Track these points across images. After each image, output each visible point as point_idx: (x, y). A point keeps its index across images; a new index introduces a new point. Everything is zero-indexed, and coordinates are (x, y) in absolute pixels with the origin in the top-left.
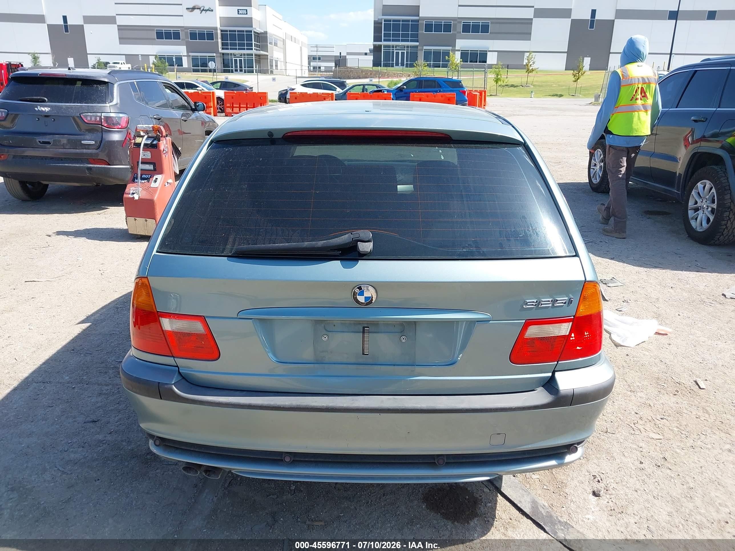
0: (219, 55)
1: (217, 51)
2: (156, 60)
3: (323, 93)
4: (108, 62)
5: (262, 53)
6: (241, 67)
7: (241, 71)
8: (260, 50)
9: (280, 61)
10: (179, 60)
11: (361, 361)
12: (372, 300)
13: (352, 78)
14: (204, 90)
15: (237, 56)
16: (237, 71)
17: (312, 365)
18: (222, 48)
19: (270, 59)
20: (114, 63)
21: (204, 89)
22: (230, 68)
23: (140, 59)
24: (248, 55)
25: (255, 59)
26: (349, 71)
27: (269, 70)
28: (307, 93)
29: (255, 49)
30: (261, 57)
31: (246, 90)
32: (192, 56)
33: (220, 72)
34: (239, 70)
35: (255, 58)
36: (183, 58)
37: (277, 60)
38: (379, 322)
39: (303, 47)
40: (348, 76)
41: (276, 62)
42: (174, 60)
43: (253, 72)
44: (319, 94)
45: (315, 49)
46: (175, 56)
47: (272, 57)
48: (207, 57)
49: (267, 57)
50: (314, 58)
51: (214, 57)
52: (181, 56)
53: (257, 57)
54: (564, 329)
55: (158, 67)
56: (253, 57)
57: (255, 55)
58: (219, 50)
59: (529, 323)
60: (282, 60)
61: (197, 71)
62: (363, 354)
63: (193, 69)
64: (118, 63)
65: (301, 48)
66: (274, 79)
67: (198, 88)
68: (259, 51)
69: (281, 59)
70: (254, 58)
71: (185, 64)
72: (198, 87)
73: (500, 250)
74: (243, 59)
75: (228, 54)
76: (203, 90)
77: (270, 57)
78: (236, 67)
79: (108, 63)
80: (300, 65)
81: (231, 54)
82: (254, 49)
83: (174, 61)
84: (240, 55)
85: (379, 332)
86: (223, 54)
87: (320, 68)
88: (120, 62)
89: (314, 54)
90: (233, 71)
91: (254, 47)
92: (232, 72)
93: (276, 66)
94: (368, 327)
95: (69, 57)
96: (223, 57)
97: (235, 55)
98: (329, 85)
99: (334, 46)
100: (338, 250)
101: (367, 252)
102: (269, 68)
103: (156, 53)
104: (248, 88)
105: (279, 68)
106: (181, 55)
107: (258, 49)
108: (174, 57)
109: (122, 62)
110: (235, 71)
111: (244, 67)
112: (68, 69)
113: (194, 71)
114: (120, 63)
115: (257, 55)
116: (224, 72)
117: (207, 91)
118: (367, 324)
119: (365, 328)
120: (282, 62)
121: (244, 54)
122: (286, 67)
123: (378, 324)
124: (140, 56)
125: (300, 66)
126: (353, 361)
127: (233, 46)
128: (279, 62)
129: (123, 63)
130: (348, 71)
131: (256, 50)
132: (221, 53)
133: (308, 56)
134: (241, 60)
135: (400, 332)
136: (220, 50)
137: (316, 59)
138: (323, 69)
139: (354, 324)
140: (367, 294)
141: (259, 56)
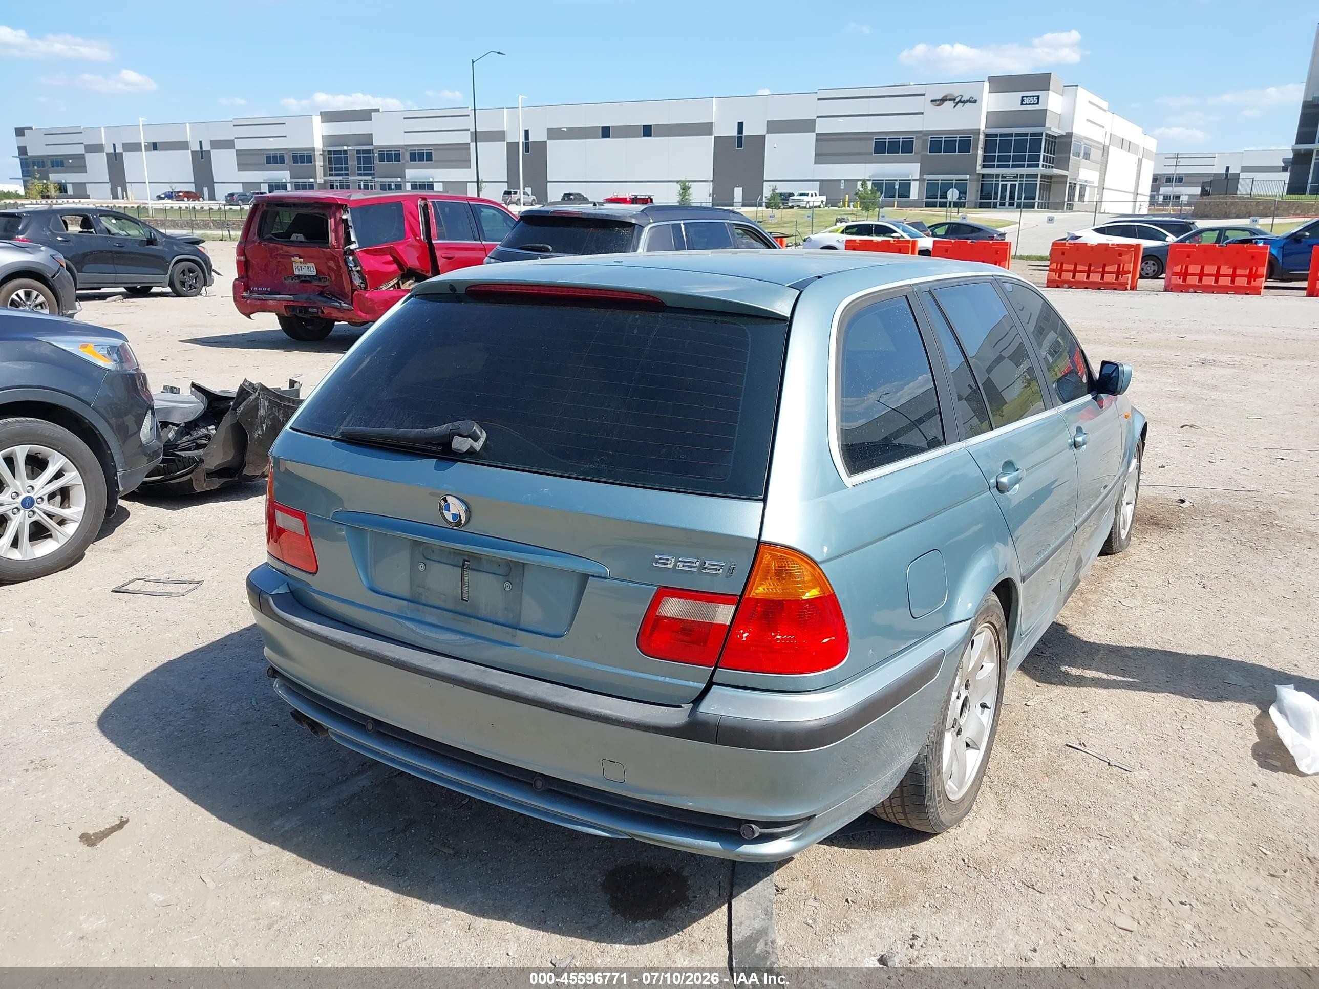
0: (975, 177)
1: (972, 171)
2: (862, 187)
3: (1118, 245)
4: (792, 193)
5: (1056, 171)
6: (1012, 198)
7: (1011, 204)
8: (1052, 167)
9: (1090, 186)
10: (905, 187)
11: (458, 608)
12: (461, 520)
13: (1235, 215)
14: (904, 238)
15: (1008, 178)
16: (1004, 205)
17: (405, 603)
18: (983, 165)
19: (1070, 183)
20: (801, 195)
21: (905, 235)
22: (992, 200)
23: (842, 188)
24: (1028, 176)
25: (1041, 184)
26: (1229, 203)
27: (1066, 204)
28: (1086, 244)
29: (1043, 165)
30: (1053, 179)
31: (992, 238)
32: (928, 180)
33: (973, 206)
34: (1007, 204)
35: (1041, 181)
36: (912, 183)
37: (1086, 184)
38: (482, 556)
39: (1144, 160)
40: (1226, 213)
41: (1083, 188)
42: (897, 187)
43: (1034, 208)
44: (1110, 246)
45: (1174, 162)
46: (900, 180)
47: (1075, 179)
48: (954, 182)
49: (1064, 179)
50: (1169, 180)
51: (967, 180)
52: (910, 180)
53: (1046, 180)
54: (724, 614)
55: (864, 199)
56: (1037, 181)
57: (1041, 177)
58: (977, 169)
59: (665, 592)
60: (1096, 184)
61: (933, 205)
62: (462, 599)
63: (926, 202)
64: (807, 195)
65: (1140, 161)
66: (1051, 220)
67: (894, 235)
68: (1050, 169)
69: (1093, 183)
70: (1039, 183)
71: (914, 194)
72: (895, 232)
73: (642, 473)
74: (1017, 183)
75: (992, 176)
76: (902, 237)
77: (1070, 179)
78: (1003, 197)
79: (792, 195)
80: (1133, 193)
81: (998, 176)
82: (1041, 166)
83: (895, 189)
84: (1014, 177)
85: (480, 571)
86: (983, 176)
87: (1178, 197)
88: (810, 192)
89: (1170, 170)
90: (997, 205)
91: (1041, 163)
92: (993, 208)
93: (1082, 196)
94: (469, 561)
95: (737, 187)
96: (982, 181)
97: (1005, 177)
98: (1154, 231)
99: (1216, 155)
100: (439, 445)
101: (461, 451)
102: (1066, 200)
103: (870, 176)
104: (995, 235)
105: (1086, 198)
106: (910, 178)
107: (1049, 166)
108: (897, 183)
109: (813, 192)
110: (1000, 205)
111: (1018, 199)
112: (592, 205)
113: (928, 205)
114: (810, 195)
115: (1045, 176)
116: (980, 208)
117: (908, 238)
118: (468, 556)
119: (466, 562)
120: (1095, 187)
121: (1022, 176)
122: (1102, 197)
123: (480, 559)
124: (843, 181)
125: (1132, 195)
126: (450, 606)
127: (1004, 162)
128: (1087, 189)
129: (814, 195)
130: (1226, 204)
131: (1046, 168)
132: (979, 174)
133: (1154, 175)
134: (1013, 186)
135: (504, 576)
136: (979, 168)
137: (1172, 182)
138: (1184, 198)
139: (454, 553)
140: (453, 510)
141: (1050, 177)
